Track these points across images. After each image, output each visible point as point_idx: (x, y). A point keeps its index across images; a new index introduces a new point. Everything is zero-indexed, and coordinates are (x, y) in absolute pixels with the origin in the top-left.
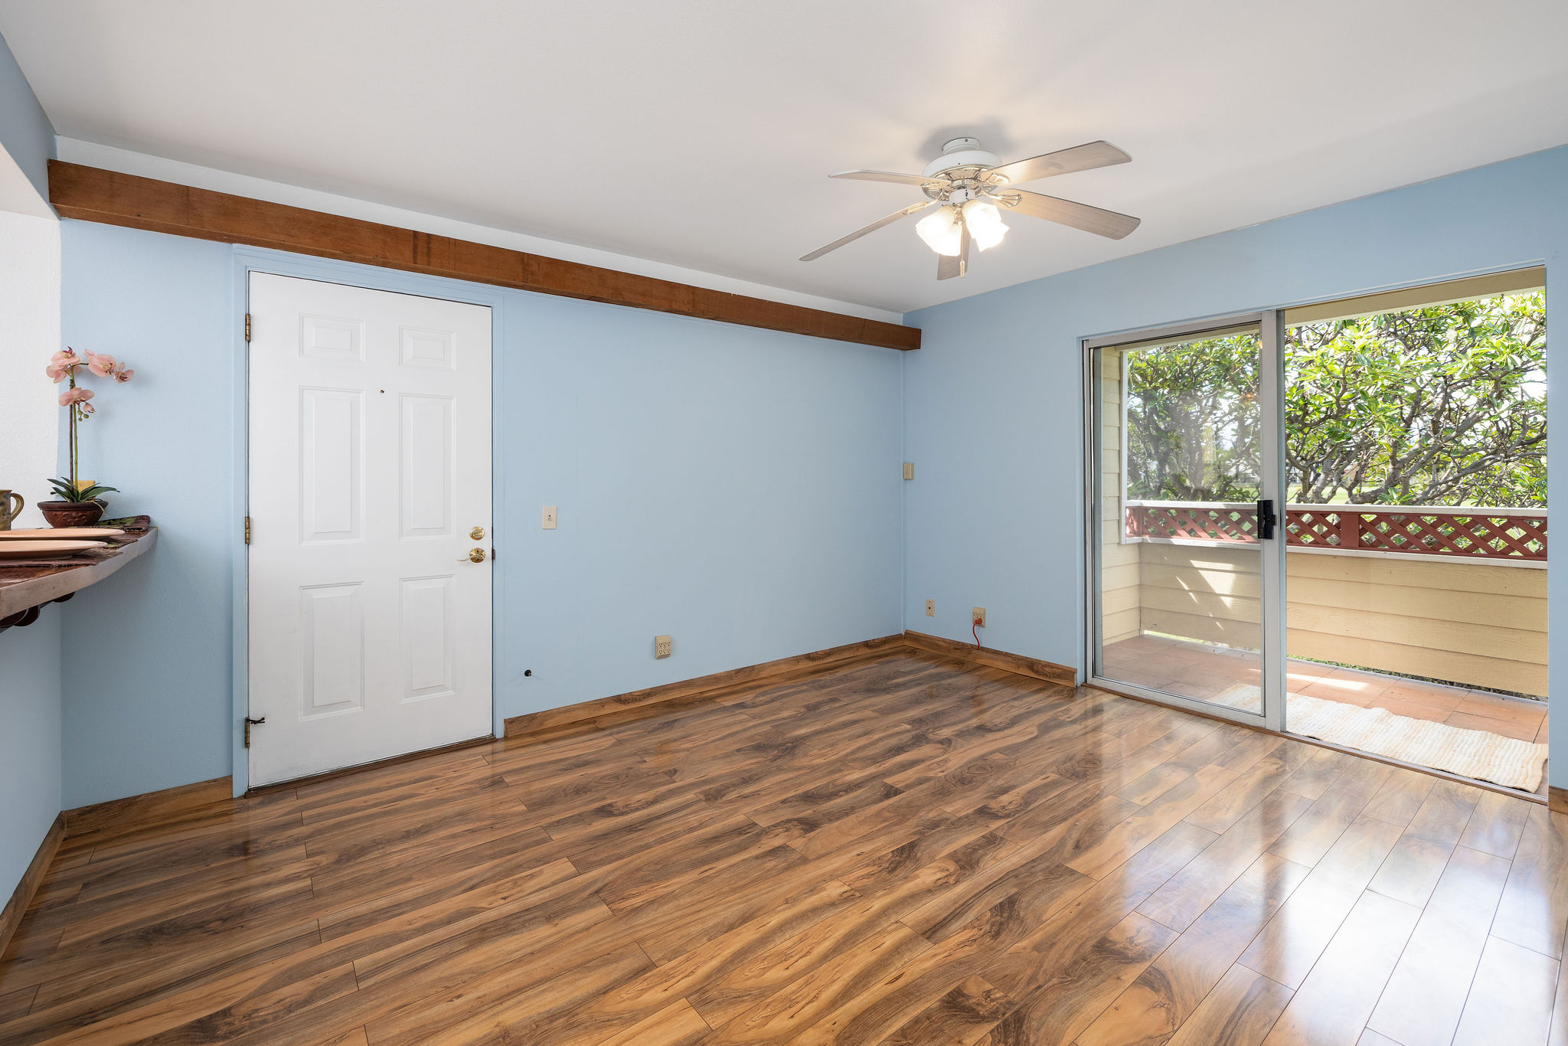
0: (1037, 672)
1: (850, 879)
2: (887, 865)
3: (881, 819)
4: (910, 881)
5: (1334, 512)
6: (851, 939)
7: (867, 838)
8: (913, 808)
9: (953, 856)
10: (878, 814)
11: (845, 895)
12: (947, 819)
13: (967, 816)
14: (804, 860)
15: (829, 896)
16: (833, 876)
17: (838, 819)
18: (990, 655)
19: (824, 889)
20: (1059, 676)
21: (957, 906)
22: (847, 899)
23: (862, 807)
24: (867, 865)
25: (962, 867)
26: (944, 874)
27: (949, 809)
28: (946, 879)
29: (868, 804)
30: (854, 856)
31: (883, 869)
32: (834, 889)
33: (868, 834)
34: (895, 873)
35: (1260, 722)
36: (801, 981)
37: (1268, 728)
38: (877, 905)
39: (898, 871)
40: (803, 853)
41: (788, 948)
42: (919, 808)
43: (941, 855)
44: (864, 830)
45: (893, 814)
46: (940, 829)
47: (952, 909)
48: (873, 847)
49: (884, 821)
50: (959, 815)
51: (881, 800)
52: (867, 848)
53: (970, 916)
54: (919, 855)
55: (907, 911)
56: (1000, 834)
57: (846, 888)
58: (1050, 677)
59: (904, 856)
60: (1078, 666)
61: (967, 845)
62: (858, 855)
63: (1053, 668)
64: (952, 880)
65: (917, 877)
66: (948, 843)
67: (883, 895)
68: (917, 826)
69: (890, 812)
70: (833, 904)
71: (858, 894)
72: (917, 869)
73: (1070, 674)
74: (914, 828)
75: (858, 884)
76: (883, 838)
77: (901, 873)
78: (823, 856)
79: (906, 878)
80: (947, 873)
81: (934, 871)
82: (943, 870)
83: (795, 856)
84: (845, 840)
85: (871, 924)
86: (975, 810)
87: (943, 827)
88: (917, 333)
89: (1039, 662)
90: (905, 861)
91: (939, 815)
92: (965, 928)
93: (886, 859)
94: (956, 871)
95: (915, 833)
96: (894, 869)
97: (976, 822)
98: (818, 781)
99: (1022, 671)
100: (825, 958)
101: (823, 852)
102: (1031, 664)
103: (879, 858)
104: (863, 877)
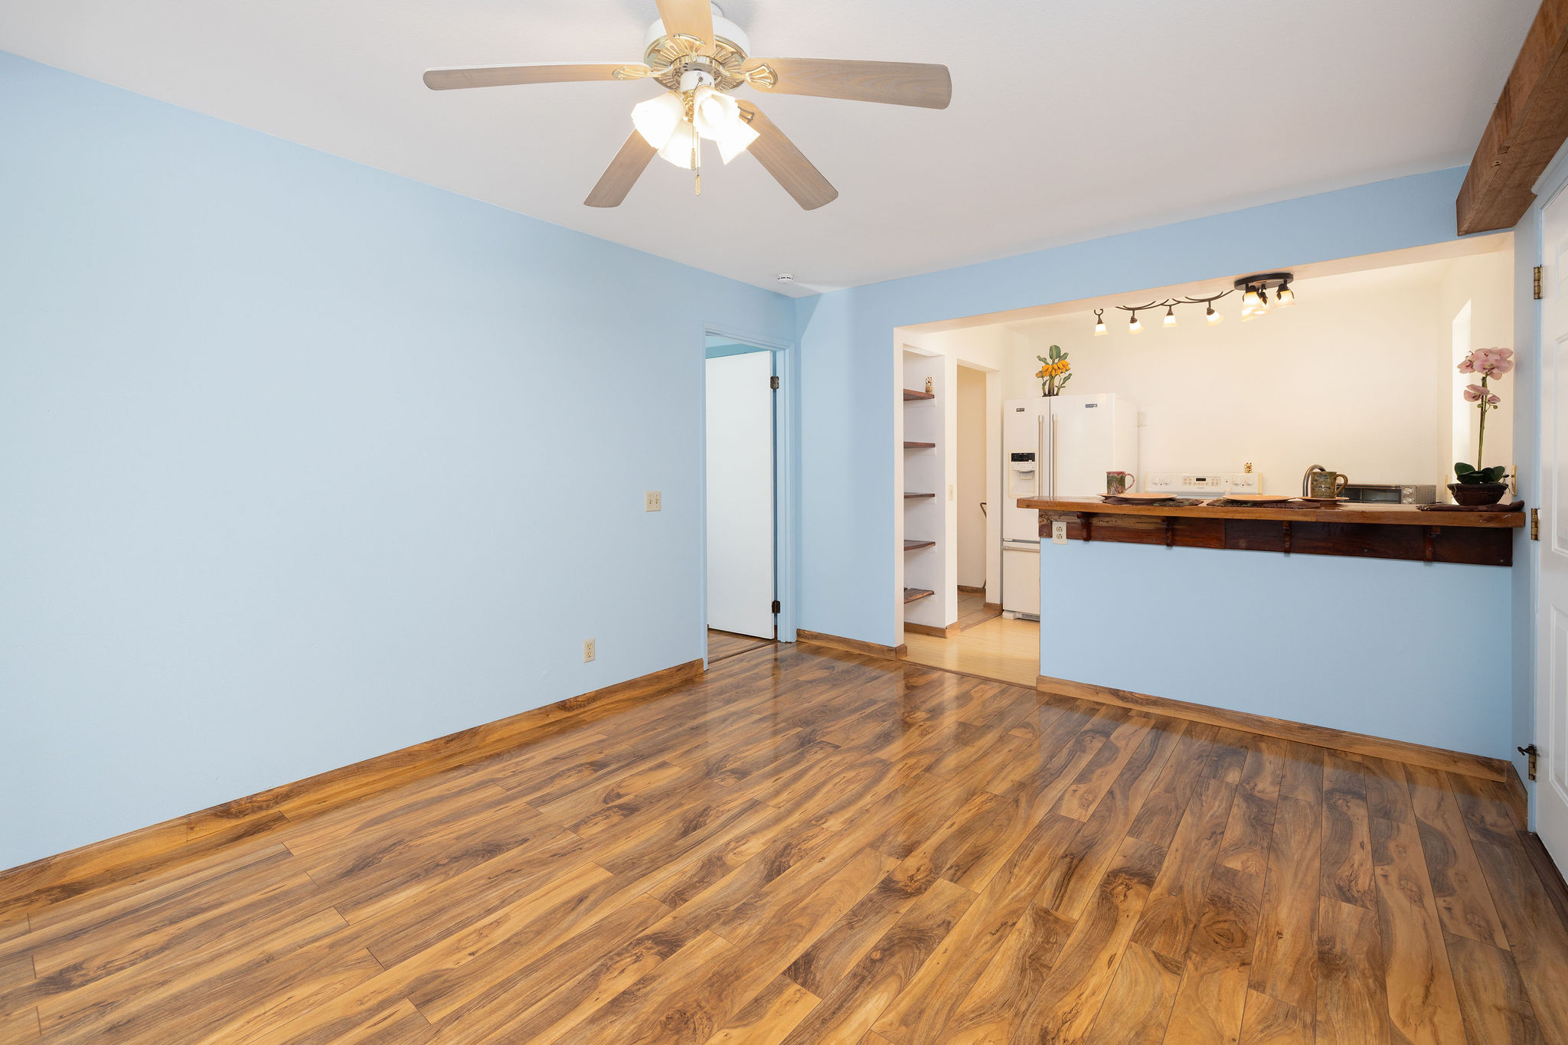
1: (823, 835)
2: (793, 851)
3: (809, 911)
4: (770, 839)
6: (810, 795)
7: (820, 881)
8: (770, 940)
9: (726, 869)
10: (815, 920)
11: (823, 820)
12: (725, 923)
13: (697, 932)
14: (874, 845)
15: (837, 818)
16: (840, 835)
17: (862, 904)
19: (843, 823)
21: (732, 824)
22: (821, 819)
23: (839, 930)
24: (812, 849)
25: (719, 859)
26: (739, 849)
27: (719, 943)
28: (737, 845)
29: (831, 937)
30: (827, 856)
31: (796, 847)
32: (834, 824)
33: (820, 886)
34: (784, 844)
36: (832, 774)
38: (796, 818)
39: (782, 847)
40: (878, 854)
41: (849, 786)
42: (760, 941)
43: (739, 869)
44: (827, 891)
45: (796, 921)
46: (736, 906)
47: (735, 822)
48: (811, 870)
49: (805, 908)
50: (707, 933)
51: (815, 947)
52: (817, 868)
53: (723, 818)
54: (762, 867)
55: (772, 815)
56: (665, 907)
57: (824, 826)
59: (777, 863)
61: (708, 887)
62: (823, 858)
64: (733, 845)
65: (764, 844)
66: (729, 886)
67: (792, 824)
68: (764, 905)
69: (801, 926)
70: (831, 813)
71: (813, 822)
72: (764, 851)
74: (768, 902)
75: (816, 830)
76: (803, 883)
77: (780, 846)
78: (857, 852)
79: (775, 841)
80: (735, 851)
81: (749, 851)
82: (740, 853)
83: (884, 848)
84: (842, 874)
85: (798, 805)
86: (681, 946)
87: (732, 908)
90: (776, 857)
91: (734, 929)
92: (729, 810)
93: (795, 858)
94: (726, 855)
95: (767, 894)
96: (786, 848)
97: (687, 923)
98: (928, 980)
100: (824, 783)
101: (860, 857)
103: (802, 858)
104: (813, 837)
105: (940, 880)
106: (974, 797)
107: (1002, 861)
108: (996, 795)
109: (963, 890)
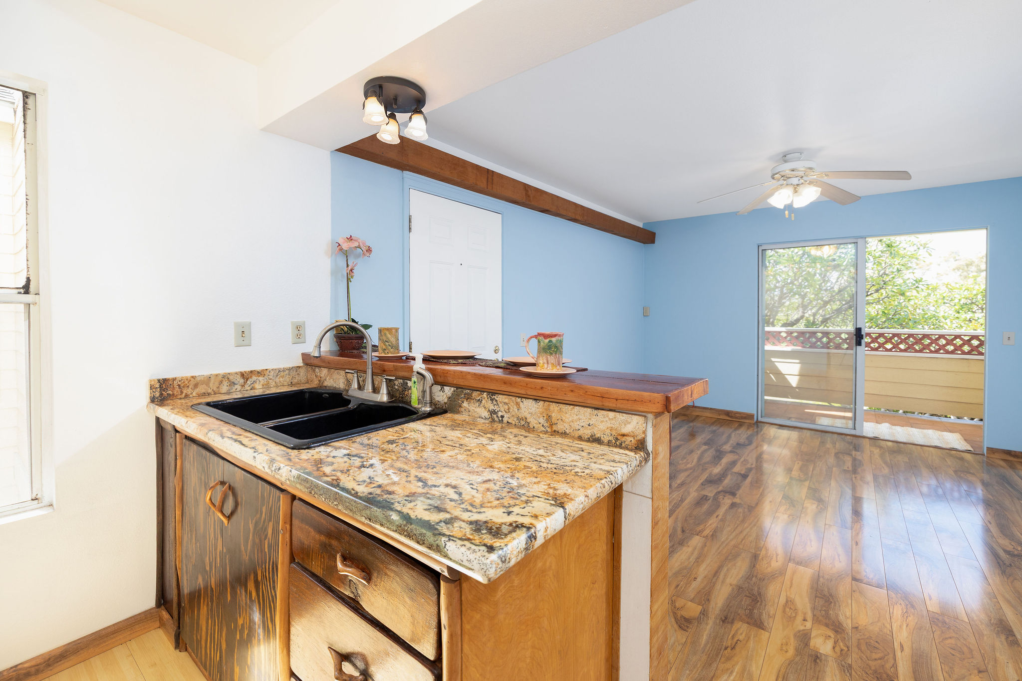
0: (731, 417)
5: (844, 333)
18: (701, 410)
20: (745, 418)
35: (853, 432)
37: (857, 435)
58: (739, 419)
60: (755, 413)
63: (740, 414)
73: (751, 416)
88: (653, 234)
89: (732, 412)
99: (721, 417)
102: (728, 413)
105: (713, 495)
106: (711, 533)
107: (686, 502)
108: (697, 535)
109: (701, 493)
